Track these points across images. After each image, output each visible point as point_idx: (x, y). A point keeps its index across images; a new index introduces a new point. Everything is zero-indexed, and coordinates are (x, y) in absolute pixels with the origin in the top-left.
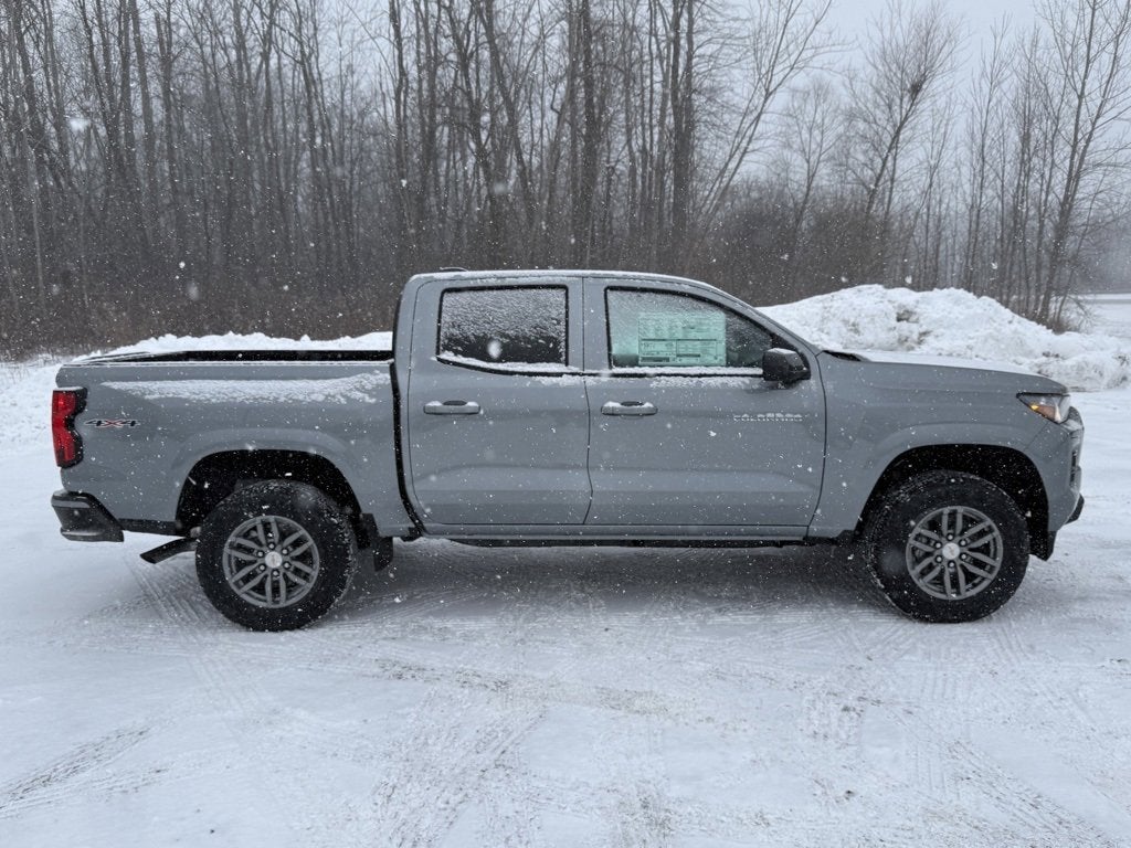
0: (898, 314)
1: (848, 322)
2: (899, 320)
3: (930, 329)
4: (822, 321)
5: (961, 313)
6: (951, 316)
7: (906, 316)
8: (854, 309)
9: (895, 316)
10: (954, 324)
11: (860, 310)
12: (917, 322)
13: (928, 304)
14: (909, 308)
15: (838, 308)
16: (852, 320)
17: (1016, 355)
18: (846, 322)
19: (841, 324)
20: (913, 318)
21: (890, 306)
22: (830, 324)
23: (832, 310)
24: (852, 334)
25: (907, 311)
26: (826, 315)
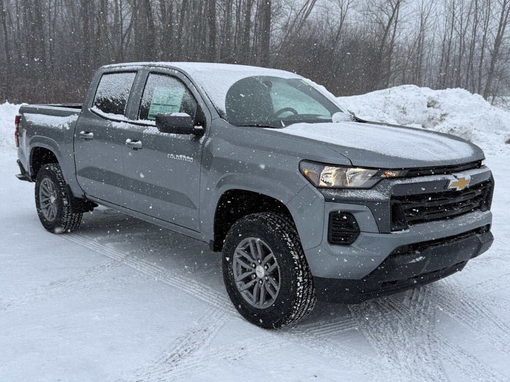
0: (428, 103)
1: (400, 107)
2: (428, 106)
3: (448, 112)
4: (385, 106)
5: (465, 103)
6: (459, 104)
7: (433, 104)
8: (404, 99)
9: (427, 104)
10: (462, 109)
11: (407, 100)
12: (439, 107)
13: (446, 97)
14: (435, 99)
15: (394, 98)
16: (402, 106)
17: (496, 129)
18: (398, 107)
19: (396, 108)
20: (437, 105)
21: (425, 98)
22: (389, 108)
23: (391, 99)
24: (402, 114)
25: (433, 101)
26: (387, 102)
